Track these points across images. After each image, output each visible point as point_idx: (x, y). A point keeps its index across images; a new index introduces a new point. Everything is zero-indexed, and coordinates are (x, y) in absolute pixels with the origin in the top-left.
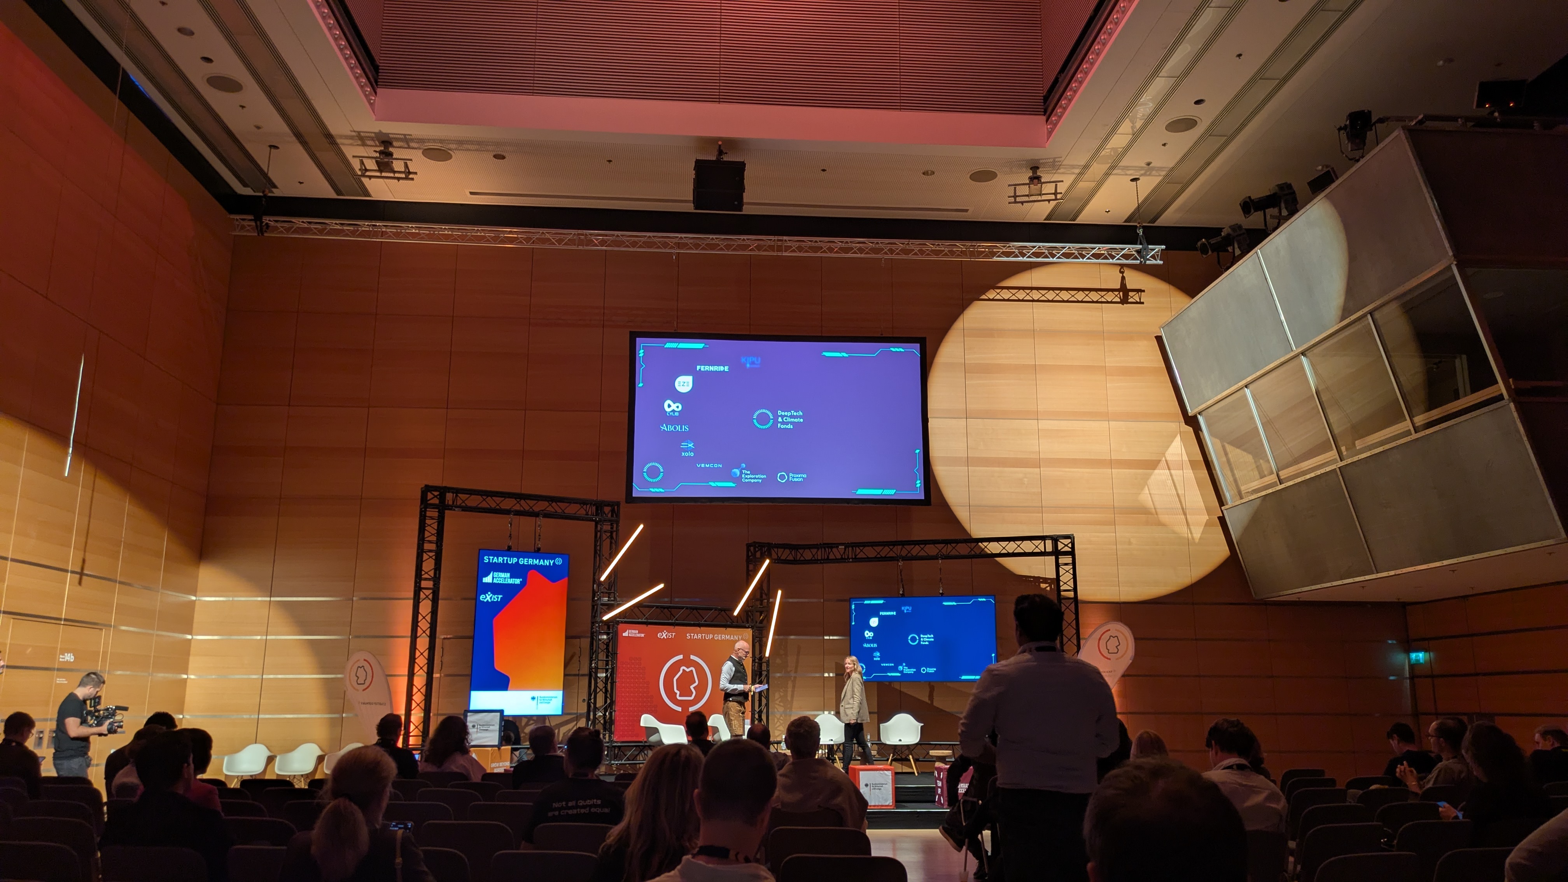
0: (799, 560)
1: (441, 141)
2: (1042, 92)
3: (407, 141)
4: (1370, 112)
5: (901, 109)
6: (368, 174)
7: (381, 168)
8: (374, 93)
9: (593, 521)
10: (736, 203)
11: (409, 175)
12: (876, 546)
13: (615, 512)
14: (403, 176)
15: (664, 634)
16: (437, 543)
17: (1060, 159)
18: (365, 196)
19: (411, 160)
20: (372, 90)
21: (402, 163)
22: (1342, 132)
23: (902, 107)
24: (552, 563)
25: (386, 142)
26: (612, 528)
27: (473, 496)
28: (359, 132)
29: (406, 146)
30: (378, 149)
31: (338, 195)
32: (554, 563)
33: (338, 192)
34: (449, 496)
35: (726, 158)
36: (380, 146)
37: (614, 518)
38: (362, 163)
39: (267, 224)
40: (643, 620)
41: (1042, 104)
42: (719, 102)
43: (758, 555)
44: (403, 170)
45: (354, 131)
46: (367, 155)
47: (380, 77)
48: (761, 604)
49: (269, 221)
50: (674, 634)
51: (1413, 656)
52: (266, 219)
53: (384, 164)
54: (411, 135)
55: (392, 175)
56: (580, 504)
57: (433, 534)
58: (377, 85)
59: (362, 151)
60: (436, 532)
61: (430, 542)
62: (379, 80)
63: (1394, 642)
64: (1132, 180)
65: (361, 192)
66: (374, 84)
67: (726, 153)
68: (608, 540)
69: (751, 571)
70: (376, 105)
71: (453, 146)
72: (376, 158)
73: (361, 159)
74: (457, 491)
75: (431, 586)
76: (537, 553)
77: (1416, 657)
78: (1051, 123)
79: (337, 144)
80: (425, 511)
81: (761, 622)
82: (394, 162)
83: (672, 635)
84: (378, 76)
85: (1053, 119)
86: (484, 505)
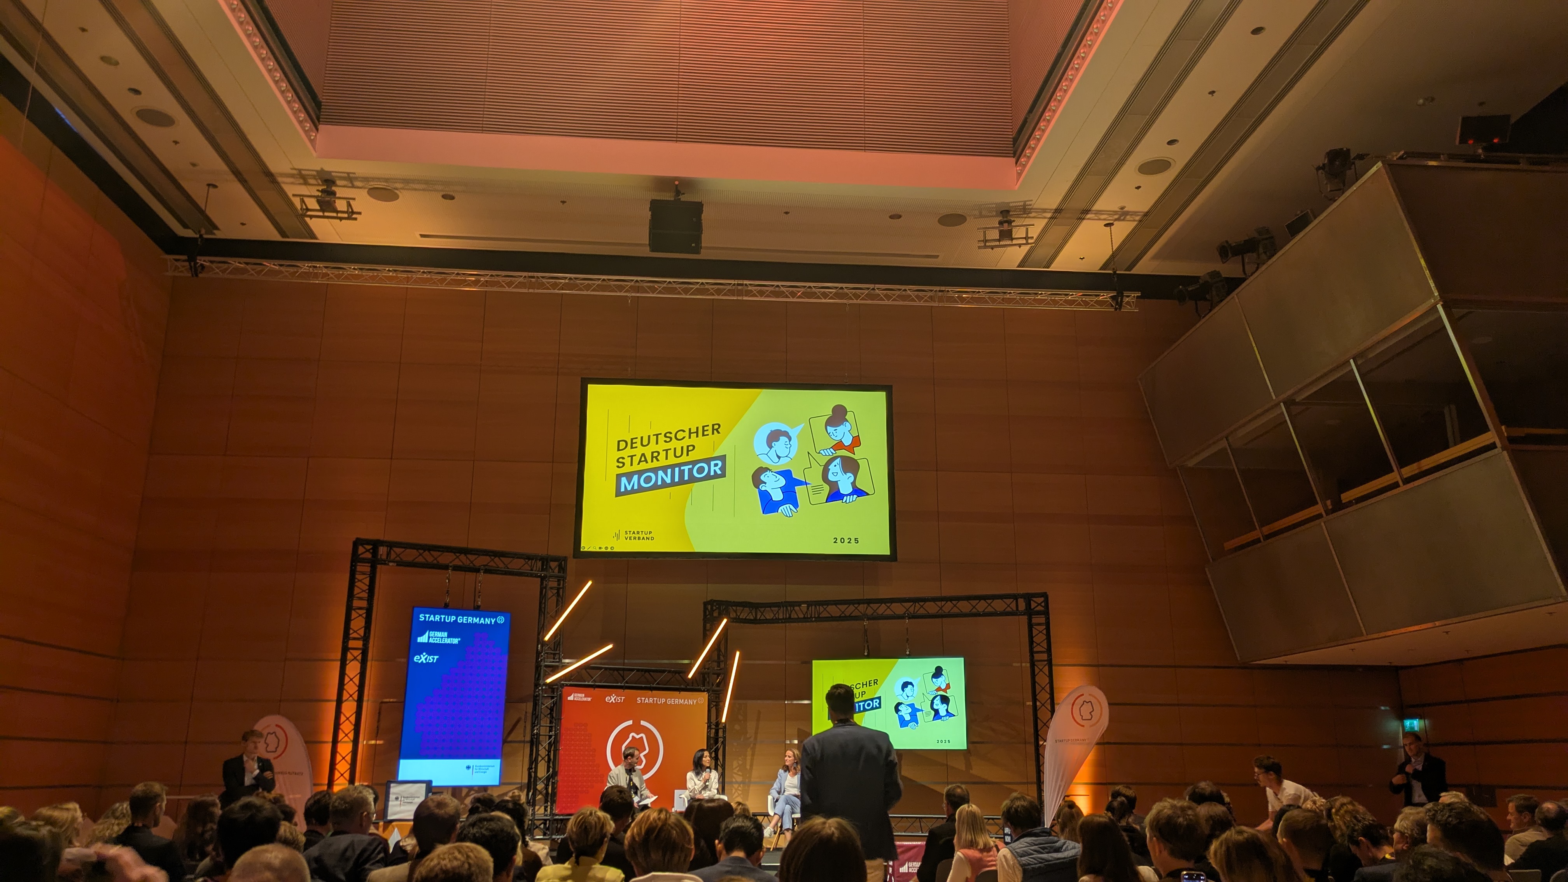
0: (760, 619)
1: (386, 180)
2: (1011, 133)
3: (351, 180)
4: (1348, 150)
5: (865, 150)
6: (309, 213)
7: (324, 208)
8: (314, 128)
9: (537, 576)
10: (693, 245)
11: (352, 215)
12: (841, 604)
13: (562, 569)
14: (346, 215)
15: (612, 698)
16: (368, 600)
17: (1031, 203)
18: (312, 239)
19: (354, 199)
20: (312, 126)
21: (344, 202)
22: (1320, 171)
23: (866, 148)
24: (493, 621)
25: (328, 182)
26: (559, 585)
27: (407, 550)
28: (300, 170)
29: (350, 185)
30: (320, 188)
31: (283, 237)
32: (496, 621)
33: (283, 233)
34: (382, 550)
35: (683, 198)
36: (323, 185)
37: (561, 574)
38: (303, 201)
39: (202, 265)
40: (590, 683)
41: (1012, 146)
42: (677, 141)
43: (716, 614)
44: (346, 210)
45: (295, 169)
46: (309, 194)
47: (322, 113)
48: (719, 666)
49: (204, 261)
50: (623, 698)
51: (1407, 723)
52: (201, 260)
53: (327, 204)
54: (354, 173)
55: (334, 215)
56: (525, 559)
57: (364, 591)
58: (319, 121)
59: (304, 190)
60: (367, 588)
61: (361, 599)
62: (321, 117)
63: (1388, 708)
64: (1106, 225)
65: (307, 235)
66: (316, 121)
67: (683, 194)
68: (554, 598)
69: (708, 630)
70: (317, 142)
71: (398, 185)
72: (318, 196)
73: (302, 197)
74: (391, 545)
75: (361, 646)
76: (476, 610)
77: (1410, 724)
78: (1020, 165)
79: (278, 183)
80: (355, 566)
81: (718, 685)
82: (337, 201)
83: (621, 699)
84: (320, 112)
85: (1022, 160)
86: (420, 560)
